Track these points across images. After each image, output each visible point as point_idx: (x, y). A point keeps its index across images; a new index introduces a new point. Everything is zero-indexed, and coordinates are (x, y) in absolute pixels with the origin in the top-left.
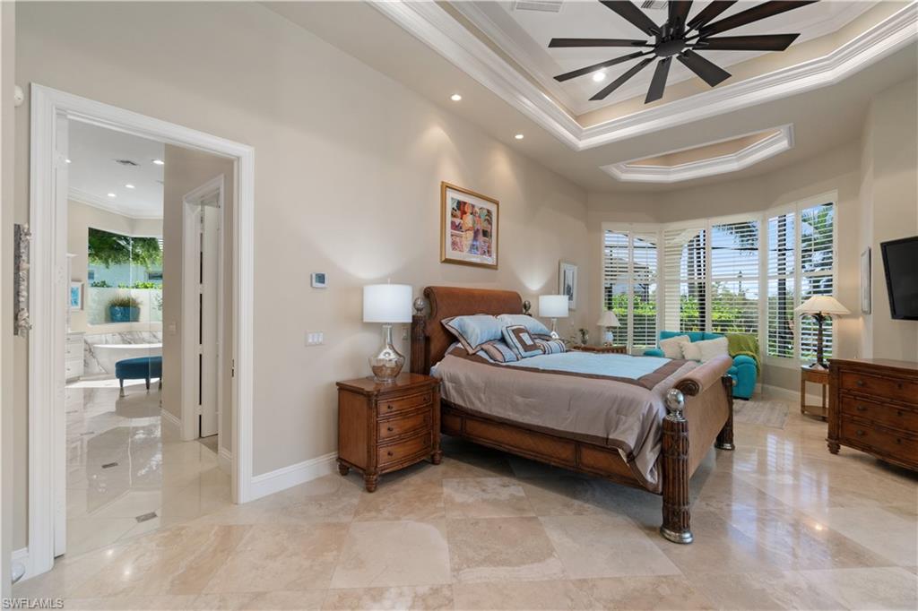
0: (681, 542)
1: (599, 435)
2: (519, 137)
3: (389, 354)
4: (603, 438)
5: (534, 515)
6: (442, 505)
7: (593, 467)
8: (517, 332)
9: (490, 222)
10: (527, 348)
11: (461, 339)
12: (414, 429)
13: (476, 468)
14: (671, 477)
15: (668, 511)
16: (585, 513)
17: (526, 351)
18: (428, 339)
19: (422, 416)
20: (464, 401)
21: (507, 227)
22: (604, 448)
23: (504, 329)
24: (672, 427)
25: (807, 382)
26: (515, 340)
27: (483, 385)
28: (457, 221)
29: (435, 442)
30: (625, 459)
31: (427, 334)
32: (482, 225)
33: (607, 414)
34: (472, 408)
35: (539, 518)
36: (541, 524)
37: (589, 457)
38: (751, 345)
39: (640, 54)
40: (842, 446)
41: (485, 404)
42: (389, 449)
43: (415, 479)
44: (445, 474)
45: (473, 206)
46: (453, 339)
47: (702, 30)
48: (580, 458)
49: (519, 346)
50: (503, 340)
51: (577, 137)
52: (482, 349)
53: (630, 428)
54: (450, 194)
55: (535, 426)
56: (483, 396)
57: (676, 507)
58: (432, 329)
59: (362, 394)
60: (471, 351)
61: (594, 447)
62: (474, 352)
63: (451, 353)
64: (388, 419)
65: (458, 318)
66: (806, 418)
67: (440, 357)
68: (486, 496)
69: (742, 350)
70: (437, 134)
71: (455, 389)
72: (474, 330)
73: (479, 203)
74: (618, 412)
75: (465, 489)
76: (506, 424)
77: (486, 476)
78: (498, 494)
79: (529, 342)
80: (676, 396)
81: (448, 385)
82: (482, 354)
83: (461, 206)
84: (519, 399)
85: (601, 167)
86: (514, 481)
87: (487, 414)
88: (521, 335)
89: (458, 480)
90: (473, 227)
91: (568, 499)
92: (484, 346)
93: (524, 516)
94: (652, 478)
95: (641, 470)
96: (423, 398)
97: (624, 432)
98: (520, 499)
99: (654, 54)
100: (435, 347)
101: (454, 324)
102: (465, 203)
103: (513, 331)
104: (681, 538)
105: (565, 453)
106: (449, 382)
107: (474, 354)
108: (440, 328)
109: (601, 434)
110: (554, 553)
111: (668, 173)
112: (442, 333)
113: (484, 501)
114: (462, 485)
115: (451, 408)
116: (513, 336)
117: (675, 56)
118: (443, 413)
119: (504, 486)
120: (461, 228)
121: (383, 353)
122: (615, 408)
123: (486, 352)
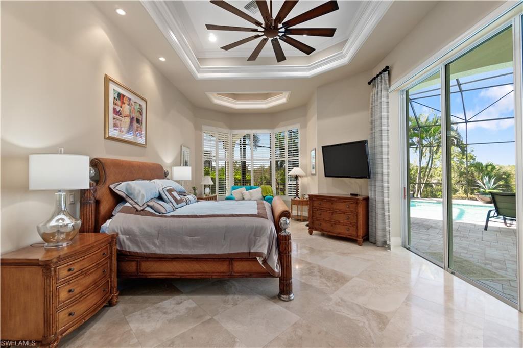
0: (290, 300)
1: (245, 251)
2: (162, 59)
3: (63, 220)
4: (247, 253)
5: (210, 317)
6: (136, 340)
7: (241, 272)
8: (170, 191)
9: (141, 114)
10: (178, 202)
11: (128, 199)
12: (95, 283)
13: (150, 297)
14: (285, 266)
15: (284, 285)
16: (238, 302)
17: (177, 204)
18: (98, 202)
19: (101, 269)
20: (139, 247)
21: (152, 119)
22: (248, 258)
23: (160, 189)
24: (285, 238)
25: (293, 206)
26: (170, 197)
27: (157, 232)
28: (118, 108)
29: (112, 287)
30: (261, 263)
31: (97, 198)
32: (136, 115)
33: (249, 237)
34: (147, 252)
35: (214, 317)
36: (217, 322)
37: (239, 267)
38: (271, 191)
39: (256, 30)
40: (313, 231)
41: (159, 247)
42: (70, 310)
43: (98, 327)
44: (125, 312)
45: (130, 99)
46: (119, 199)
47: (286, 30)
48: (232, 268)
49: (173, 200)
50: (160, 198)
51: (197, 71)
52: (148, 206)
53: (264, 244)
54: (112, 87)
55: (202, 255)
56: (156, 241)
57: (288, 281)
58: (102, 193)
59: (38, 265)
60: (139, 208)
61: (241, 260)
62: (142, 208)
63: (120, 211)
64: (68, 282)
65: (124, 184)
66: (293, 221)
67: (110, 216)
68: (170, 317)
69: (267, 193)
70: (100, 34)
71: (130, 240)
72: (140, 192)
73: (134, 98)
74: (255, 235)
75: (149, 317)
76: (178, 258)
77: (162, 300)
78: (177, 311)
79: (178, 198)
80: (286, 221)
81: (122, 237)
82: (148, 209)
83: (120, 96)
84: (188, 238)
85: (206, 93)
86: (183, 297)
87: (161, 254)
88: (172, 193)
89: (139, 312)
90: (130, 115)
91: (224, 297)
92: (149, 204)
93: (204, 320)
94: (277, 270)
95: (271, 266)
96: (102, 253)
97: (261, 247)
98: (194, 309)
99: (263, 33)
100: (104, 208)
101: (121, 188)
102: (124, 96)
103: (167, 191)
104: (289, 298)
105: (223, 268)
106: (122, 234)
107: (143, 210)
108: (108, 191)
109: (246, 251)
110: (236, 340)
111: (236, 104)
112: (110, 196)
113: (170, 321)
114: (145, 315)
115: (128, 255)
116: (167, 194)
117: (270, 39)
118: (118, 261)
119: (179, 304)
120: (121, 114)
121: (54, 220)
122: (253, 234)
123: (151, 207)
